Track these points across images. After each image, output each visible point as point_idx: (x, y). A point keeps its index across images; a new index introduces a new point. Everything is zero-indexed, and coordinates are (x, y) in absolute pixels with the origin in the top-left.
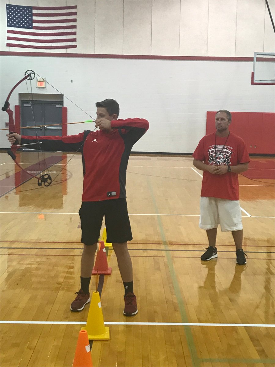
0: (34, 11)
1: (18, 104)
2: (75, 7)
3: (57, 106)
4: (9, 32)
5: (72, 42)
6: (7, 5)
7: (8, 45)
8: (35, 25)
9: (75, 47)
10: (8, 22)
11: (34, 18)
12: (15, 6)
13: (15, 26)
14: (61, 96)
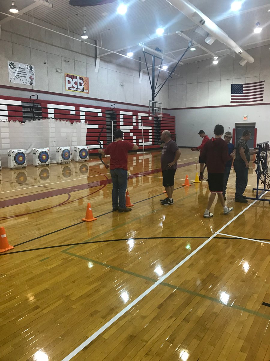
0: (244, 86)
1: (234, 128)
2: (264, 81)
3: (253, 128)
4: (232, 96)
5: (261, 98)
6: (232, 84)
7: (231, 102)
8: (243, 92)
9: (262, 100)
10: (232, 92)
11: (244, 89)
12: (235, 85)
13: (235, 93)
14: (255, 123)
